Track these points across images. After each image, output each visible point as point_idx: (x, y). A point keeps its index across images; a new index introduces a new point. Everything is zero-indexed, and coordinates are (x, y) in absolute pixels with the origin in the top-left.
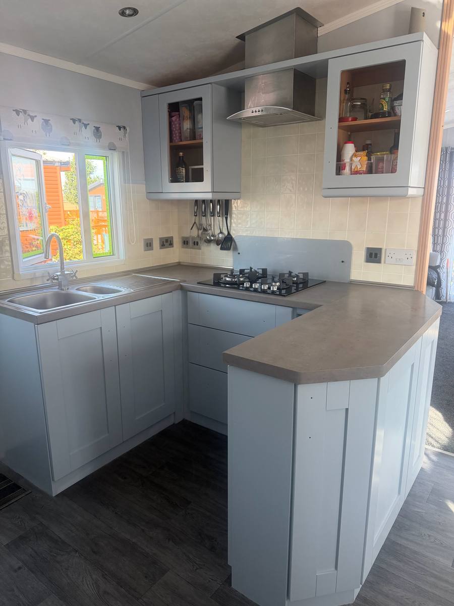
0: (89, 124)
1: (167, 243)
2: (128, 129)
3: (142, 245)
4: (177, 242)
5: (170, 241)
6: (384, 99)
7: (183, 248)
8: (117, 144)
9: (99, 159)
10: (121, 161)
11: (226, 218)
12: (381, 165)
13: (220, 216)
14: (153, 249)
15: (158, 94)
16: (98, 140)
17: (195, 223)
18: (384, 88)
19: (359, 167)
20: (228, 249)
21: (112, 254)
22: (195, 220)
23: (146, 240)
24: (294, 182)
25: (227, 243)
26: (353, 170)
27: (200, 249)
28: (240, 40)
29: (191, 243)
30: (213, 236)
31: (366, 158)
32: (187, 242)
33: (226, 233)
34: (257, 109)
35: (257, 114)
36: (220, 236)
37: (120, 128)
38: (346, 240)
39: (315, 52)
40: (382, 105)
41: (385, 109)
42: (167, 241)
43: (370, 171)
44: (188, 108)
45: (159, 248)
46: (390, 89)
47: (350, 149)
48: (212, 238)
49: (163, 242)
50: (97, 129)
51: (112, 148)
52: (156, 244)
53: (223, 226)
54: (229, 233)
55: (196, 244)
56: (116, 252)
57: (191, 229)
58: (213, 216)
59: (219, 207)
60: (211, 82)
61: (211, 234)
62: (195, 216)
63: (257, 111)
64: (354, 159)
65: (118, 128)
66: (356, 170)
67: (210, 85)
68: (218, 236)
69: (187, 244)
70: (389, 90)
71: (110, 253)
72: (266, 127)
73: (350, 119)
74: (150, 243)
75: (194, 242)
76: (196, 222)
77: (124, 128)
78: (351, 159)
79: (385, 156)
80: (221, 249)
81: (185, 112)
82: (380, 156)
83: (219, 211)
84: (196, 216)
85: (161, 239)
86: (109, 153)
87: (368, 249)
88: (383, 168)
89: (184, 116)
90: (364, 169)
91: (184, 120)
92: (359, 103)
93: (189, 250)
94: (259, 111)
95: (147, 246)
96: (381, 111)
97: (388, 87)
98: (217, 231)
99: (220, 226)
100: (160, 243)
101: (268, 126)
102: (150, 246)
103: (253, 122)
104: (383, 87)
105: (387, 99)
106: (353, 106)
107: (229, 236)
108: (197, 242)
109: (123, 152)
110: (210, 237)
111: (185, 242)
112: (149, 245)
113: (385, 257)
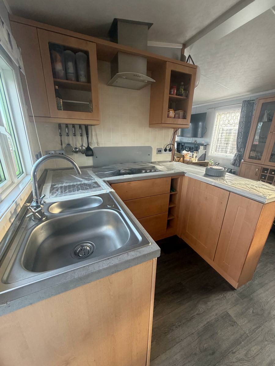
11: (88, 137)
13: (82, 136)
15: (37, 27)
20: (91, 155)
25: (89, 152)
38: (150, 146)
54: (88, 147)
58: (75, 136)
59: (81, 130)
61: (74, 147)
63: (137, 75)
84: (61, 136)
87: (157, 149)
113: (163, 151)
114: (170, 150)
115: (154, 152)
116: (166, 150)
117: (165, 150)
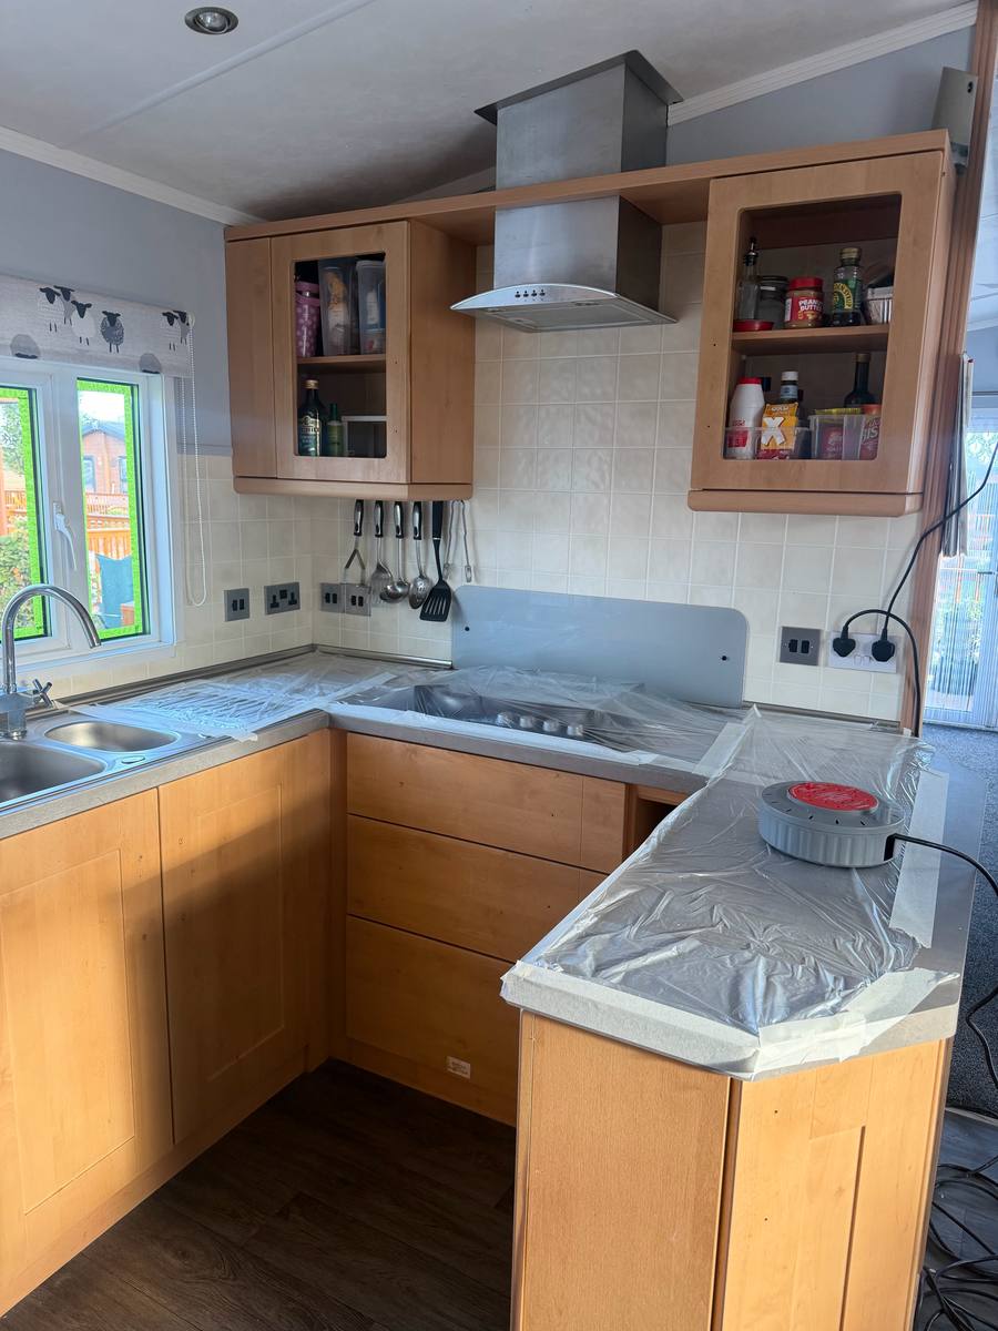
0: (89, 306)
1: (283, 598)
2: (190, 319)
3: (220, 606)
4: (309, 595)
5: (292, 595)
6: (846, 282)
7: (322, 610)
8: (163, 357)
9: (113, 391)
10: (172, 400)
11: (437, 544)
12: (833, 438)
13: (420, 538)
14: (248, 616)
15: (270, 237)
16: (114, 347)
17: (355, 551)
18: (845, 256)
19: (779, 440)
20: (441, 618)
21: (140, 630)
22: (357, 544)
23: (229, 594)
24: (606, 467)
25: (437, 602)
26: (763, 447)
27: (367, 614)
28: (483, 120)
29: (345, 600)
30: (401, 584)
31: (793, 420)
32: (335, 596)
33: (435, 580)
34: (530, 288)
35: (530, 301)
36: (421, 585)
37: (170, 318)
38: (733, 607)
39: (662, 162)
40: (840, 295)
41: (846, 307)
42: (283, 594)
43: (805, 451)
44: (341, 276)
45: (263, 612)
46: (858, 260)
47: (752, 395)
48: (400, 590)
49: (274, 597)
50: (112, 318)
51: (150, 367)
52: (257, 603)
53: (426, 562)
54: (441, 581)
55: (358, 602)
56: (152, 625)
57: (347, 566)
58: (402, 537)
59: (417, 515)
60: (408, 216)
61: (396, 580)
62: (355, 534)
63: (530, 293)
64: (767, 420)
65: (166, 318)
66: (771, 447)
67: (405, 222)
68: (415, 586)
69: (335, 602)
70: (857, 263)
71: (137, 628)
72: (536, 331)
73: (757, 326)
74: (242, 601)
75: (354, 598)
76: (359, 549)
77: (183, 317)
78: (759, 422)
79: (846, 418)
80: (424, 616)
81: (334, 285)
82: (835, 417)
83: (417, 526)
84: (360, 534)
85: (269, 589)
86: (138, 377)
87: (786, 631)
88: (839, 444)
89: (329, 295)
90: (791, 446)
91: (329, 303)
92: (773, 289)
93: (339, 616)
94: (534, 295)
95: (235, 609)
96: (839, 311)
97: (854, 256)
98: (412, 575)
99: (419, 561)
100: (267, 599)
101: (541, 331)
102: (242, 608)
103: (511, 319)
104: (841, 254)
105: (852, 284)
106: (761, 295)
107: (441, 587)
108: (361, 598)
109: (177, 380)
110: (393, 588)
111: (330, 597)
112: (238, 605)
113: (826, 652)
114: (883, 650)
115: (762, 649)
116: (844, 646)
117: (836, 642)
